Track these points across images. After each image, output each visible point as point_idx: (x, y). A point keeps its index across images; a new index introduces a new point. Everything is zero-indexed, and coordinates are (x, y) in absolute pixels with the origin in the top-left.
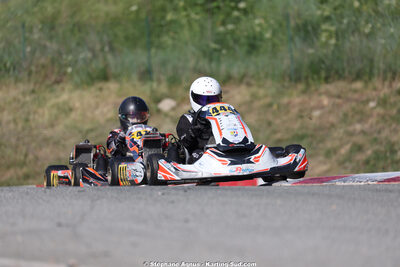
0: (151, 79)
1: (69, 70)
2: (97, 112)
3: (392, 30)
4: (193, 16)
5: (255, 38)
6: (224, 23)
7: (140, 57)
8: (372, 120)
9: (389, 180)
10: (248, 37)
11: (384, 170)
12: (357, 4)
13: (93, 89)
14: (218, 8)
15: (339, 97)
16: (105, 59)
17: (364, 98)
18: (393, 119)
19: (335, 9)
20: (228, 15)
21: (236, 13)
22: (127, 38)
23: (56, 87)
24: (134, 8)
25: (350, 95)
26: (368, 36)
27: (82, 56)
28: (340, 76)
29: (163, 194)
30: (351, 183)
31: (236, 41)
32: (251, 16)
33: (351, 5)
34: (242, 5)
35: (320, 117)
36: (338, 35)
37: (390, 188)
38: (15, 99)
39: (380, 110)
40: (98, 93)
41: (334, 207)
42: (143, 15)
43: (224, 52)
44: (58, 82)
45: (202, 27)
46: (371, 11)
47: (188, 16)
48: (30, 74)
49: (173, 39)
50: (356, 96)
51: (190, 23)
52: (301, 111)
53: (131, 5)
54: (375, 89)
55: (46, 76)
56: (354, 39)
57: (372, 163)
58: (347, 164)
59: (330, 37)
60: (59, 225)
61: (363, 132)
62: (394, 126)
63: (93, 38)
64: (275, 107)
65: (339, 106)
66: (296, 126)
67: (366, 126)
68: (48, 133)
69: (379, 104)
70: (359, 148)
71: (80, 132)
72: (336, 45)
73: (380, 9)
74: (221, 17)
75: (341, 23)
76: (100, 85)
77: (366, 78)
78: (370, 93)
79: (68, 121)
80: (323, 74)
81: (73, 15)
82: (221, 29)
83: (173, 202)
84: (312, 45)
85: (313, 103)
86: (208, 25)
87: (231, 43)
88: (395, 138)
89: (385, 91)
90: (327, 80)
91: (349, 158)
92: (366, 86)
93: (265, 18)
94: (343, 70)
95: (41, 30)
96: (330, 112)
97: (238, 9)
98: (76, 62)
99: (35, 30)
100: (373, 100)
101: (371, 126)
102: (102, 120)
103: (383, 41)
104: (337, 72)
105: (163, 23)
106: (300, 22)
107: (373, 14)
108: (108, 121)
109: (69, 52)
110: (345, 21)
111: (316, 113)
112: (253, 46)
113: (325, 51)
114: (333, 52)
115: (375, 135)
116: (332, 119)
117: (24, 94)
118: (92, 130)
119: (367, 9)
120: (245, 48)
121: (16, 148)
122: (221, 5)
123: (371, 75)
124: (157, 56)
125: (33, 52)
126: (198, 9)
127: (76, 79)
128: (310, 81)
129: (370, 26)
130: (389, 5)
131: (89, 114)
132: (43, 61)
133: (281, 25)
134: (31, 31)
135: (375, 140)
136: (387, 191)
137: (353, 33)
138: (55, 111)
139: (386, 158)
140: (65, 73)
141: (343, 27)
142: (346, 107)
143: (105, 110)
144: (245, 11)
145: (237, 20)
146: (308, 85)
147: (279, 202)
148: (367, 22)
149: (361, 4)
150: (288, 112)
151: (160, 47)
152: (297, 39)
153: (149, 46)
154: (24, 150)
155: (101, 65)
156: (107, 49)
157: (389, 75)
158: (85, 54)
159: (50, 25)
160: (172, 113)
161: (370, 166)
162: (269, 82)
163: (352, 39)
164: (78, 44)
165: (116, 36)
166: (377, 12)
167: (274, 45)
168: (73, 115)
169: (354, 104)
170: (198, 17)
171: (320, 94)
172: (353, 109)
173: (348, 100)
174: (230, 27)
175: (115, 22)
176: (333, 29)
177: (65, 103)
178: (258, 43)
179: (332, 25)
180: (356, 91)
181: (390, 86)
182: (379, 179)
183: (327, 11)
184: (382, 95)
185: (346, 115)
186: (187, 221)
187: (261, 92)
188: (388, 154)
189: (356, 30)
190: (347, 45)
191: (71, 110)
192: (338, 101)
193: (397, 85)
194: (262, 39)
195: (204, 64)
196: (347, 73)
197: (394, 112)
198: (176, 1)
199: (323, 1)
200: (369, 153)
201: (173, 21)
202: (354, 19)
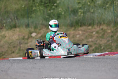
0: (29, 27)
1: (5, 25)
2: (13, 37)
3: (99, 11)
4: (41, 8)
5: (59, 14)
6: (50, 10)
7: (25, 21)
8: (94, 38)
9: (99, 55)
10: (57, 14)
11: (98, 52)
12: (89, 3)
13: (12, 30)
14: (48, 5)
15: (84, 31)
16: (15, 21)
18: (100, 37)
19: (83, 5)
20: (51, 7)
21: (53, 7)
22: (21, 15)
24: (23, 6)
26: (93, 13)
27: (8, 21)
28: (84, 25)
29: (33, 61)
30: (88, 57)
31: (54, 15)
32: (58, 8)
33: (87, 4)
35: (79, 37)
36: (83, 13)
37: (100, 57)
39: (97, 35)
40: (13, 31)
41: (83, 64)
42: (26, 8)
44: (1, 29)
45: (44, 11)
47: (39, 8)
49: (35, 15)
50: (89, 31)
51: (40, 10)
52: (73, 35)
54: (95, 28)
56: (89, 14)
57: (95, 50)
59: (81, 14)
60: (2, 71)
61: (92, 41)
62: (101, 39)
63: (11, 15)
65: (84, 34)
67: (93, 40)
69: (96, 33)
70: (91, 46)
71: (8, 43)
72: (83, 16)
73: (96, 5)
74: (49, 8)
75: (84, 9)
76: (14, 29)
77: (92, 25)
78: (93, 30)
79: (4, 40)
80: (80, 24)
81: (5, 8)
82: (49, 12)
83: (35, 63)
84: (76, 16)
85: (77, 33)
86: (45, 10)
87: (52, 16)
88: (101, 43)
89: (98, 29)
90: (81, 26)
92: (92, 28)
93: (62, 8)
96: (82, 35)
97: (53, 5)
98: (7, 22)
100: (94, 32)
102: (15, 40)
103: (97, 14)
104: (84, 24)
105: (32, 10)
106: (72, 9)
107: (94, 6)
108: (17, 40)
109: (5, 19)
110: (86, 9)
111: (78, 36)
113: (80, 18)
114: (82, 18)
115: (95, 42)
116: (82, 37)
118: (12, 43)
119: (92, 5)
120: (57, 17)
122: (49, 4)
123: (94, 24)
124: (31, 20)
126: (42, 6)
127: (7, 27)
130: (98, 4)
131: (11, 38)
133: (67, 10)
135: (95, 44)
136: (98, 58)
137: (88, 12)
138: (1, 37)
139: (99, 49)
140: (3, 26)
141: (85, 10)
142: (87, 34)
144: (56, 6)
145: (54, 9)
146: (75, 28)
147: (67, 63)
148: (92, 9)
149: (90, 4)
150: (69, 36)
151: (31, 17)
152: (72, 14)
153: (28, 17)
155: (14, 23)
156: (16, 18)
157: (99, 24)
158: (9, 20)
160: (35, 37)
162: (64, 27)
163: (88, 14)
164: (7, 17)
165: (18, 14)
166: (95, 6)
167: (65, 16)
168: (6, 38)
169: (89, 33)
170: (42, 8)
171: (79, 30)
172: (89, 35)
173: (87, 32)
174: (52, 11)
175: (18, 10)
176: (82, 11)
177: (3, 35)
178: (60, 16)
179: (82, 10)
180: (89, 29)
181: (99, 27)
182: (96, 55)
183: (80, 6)
185: (87, 37)
186: (40, 69)
187: (62, 30)
188: (99, 48)
190: (86, 16)
191: (5, 37)
193: (101, 27)
194: (61, 14)
195: (44, 22)
196: (86, 24)
197: (101, 35)
198: (36, 4)
199: (79, 3)
200: (94, 47)
201: (35, 10)
202: (88, 8)
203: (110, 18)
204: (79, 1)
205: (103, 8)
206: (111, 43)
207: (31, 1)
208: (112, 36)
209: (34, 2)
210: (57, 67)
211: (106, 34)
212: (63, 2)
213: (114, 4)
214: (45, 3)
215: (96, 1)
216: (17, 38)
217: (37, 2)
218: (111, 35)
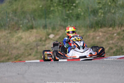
0: (46, 28)
1: (21, 26)
2: (30, 39)
3: (121, 11)
4: (59, 8)
5: (78, 15)
6: (69, 10)
7: (42, 21)
8: (115, 40)
9: (121, 58)
10: (76, 15)
11: (119, 55)
12: (110, 4)
13: (29, 32)
14: (67, 6)
15: (105, 32)
16: (32, 22)
17: (113, 33)
18: (122, 39)
19: (103, 5)
20: (70, 8)
21: (72, 7)
22: (39, 16)
23: (17, 31)
24: (41, 6)
25: (108, 32)
26: (114, 13)
27: (25, 21)
29: (51, 64)
30: (109, 59)
31: (73, 16)
32: (77, 8)
33: (108, 4)
34: (74, 5)
35: (99, 39)
36: (104, 13)
37: (121, 60)
38: (5, 35)
39: (118, 36)
41: (104, 67)
42: (44, 8)
43: (69, 19)
44: (18, 30)
45: (62, 12)
46: (114, 6)
47: (57, 8)
48: (9, 27)
49: (53, 15)
51: (58, 10)
52: (93, 37)
53: (40, 5)
54: (116, 30)
55: (14, 28)
57: (116, 53)
58: (108, 53)
59: (102, 14)
60: (18, 74)
61: (113, 43)
62: (122, 41)
63: (28, 16)
64: (85, 36)
65: (105, 35)
66: (92, 42)
67: (114, 42)
68: (15, 45)
69: (117, 34)
70: (111, 48)
71: (25, 45)
72: (104, 17)
73: (117, 5)
74: (68, 8)
76: (31, 30)
77: (113, 26)
78: (114, 31)
79: (21, 42)
80: (100, 26)
81: (22, 9)
82: (68, 12)
83: (53, 66)
84: (96, 17)
85: (97, 35)
86: (64, 11)
87: (71, 16)
88: (122, 45)
89: (119, 30)
90: (101, 27)
91: (108, 52)
92: (113, 29)
93: (81, 9)
94: (106, 24)
95: (12, 14)
96: (102, 37)
98: (23, 23)
99: (10, 14)
100: (115, 33)
101: (115, 41)
102: (31, 41)
103: (118, 15)
104: (104, 25)
105: (50, 11)
106: (92, 9)
108: (33, 41)
109: (21, 20)
110: (106, 9)
111: (98, 38)
112: (78, 17)
113: (100, 18)
114: (103, 19)
115: (116, 44)
116: (103, 39)
117: (7, 34)
118: (28, 44)
119: (113, 5)
120: (75, 18)
121: (5, 50)
122: (68, 4)
123: (115, 26)
124: (48, 21)
125: (10, 21)
126: (61, 6)
127: (23, 29)
128: (96, 28)
129: (114, 10)
130: (120, 4)
131: (28, 39)
132: (13, 23)
133: (86, 11)
134: (9, 14)
135: (116, 46)
136: (120, 61)
138: (17, 39)
140: (20, 27)
141: (106, 11)
142: (107, 36)
143: (33, 38)
144: (75, 7)
145: (73, 9)
147: (86, 65)
148: (113, 9)
149: (111, 4)
150: (89, 38)
151: (49, 18)
152: (91, 15)
153: (46, 18)
154: (8, 51)
155: (31, 24)
156: (33, 19)
157: (120, 25)
158: (26, 21)
159: (15, 12)
160: (53, 39)
161: (115, 54)
162: (83, 28)
163: (108, 14)
164: (24, 18)
165: (35, 15)
166: (116, 6)
167: (84, 17)
168: (23, 40)
169: (110, 35)
170: (60, 9)
171: (99, 32)
172: (109, 36)
174: (71, 11)
175: (35, 11)
176: (102, 11)
177: (20, 36)
180: (110, 31)
181: (121, 29)
182: (117, 58)
183: (101, 6)
184: (118, 31)
185: (107, 38)
186: (58, 72)
187: (81, 31)
188: (120, 50)
189: (110, 12)
190: (107, 16)
191: (22, 38)
192: (105, 34)
193: (123, 28)
194: (80, 15)
195: (63, 23)
196: (107, 25)
197: (122, 37)
198: (54, 4)
199: (99, 3)
200: (115, 50)
201: (53, 10)
202: (109, 8)
204: (99, 1)
207: (49, 1)
209: (52, 2)
210: (76, 70)
212: (83, 2)
214: (64, 3)
215: (118, 1)
216: (34, 39)
217: (55, 2)
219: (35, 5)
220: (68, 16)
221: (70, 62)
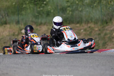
0: (19, 24)
2: (4, 33)
3: (87, 10)
5: (48, 12)
7: (15, 18)
8: (82, 35)
10: (46, 12)
12: (77, 2)
13: (3, 27)
14: (38, 3)
16: (6, 18)
17: (80, 29)
18: (88, 35)
19: (71, 3)
20: (41, 5)
21: (43, 5)
22: (12, 12)
24: (14, 4)
26: (81, 11)
31: (43, 13)
32: (47, 6)
34: (45, 3)
36: (72, 11)
39: (84, 32)
41: (72, 60)
42: (16, 6)
43: (40, 16)
45: (34, 9)
49: (25, 12)
51: (30, 8)
54: (83, 26)
56: (77, 12)
59: (70, 12)
62: (88, 37)
63: (2, 12)
67: (81, 37)
69: (84, 30)
72: (72, 14)
73: (84, 3)
74: (38, 6)
76: (4, 25)
77: (80, 23)
78: (81, 27)
80: (68, 22)
82: (39, 9)
83: (26, 59)
84: (65, 14)
89: (86, 27)
90: (69, 24)
97: (43, 4)
100: (82, 29)
102: (5, 36)
103: (85, 13)
104: (72, 22)
105: (22, 8)
108: (7, 36)
110: (74, 7)
112: (48, 14)
113: (68, 16)
114: (71, 16)
118: (2, 38)
119: (80, 3)
120: (46, 15)
123: (82, 22)
124: (21, 17)
126: (32, 4)
130: (86, 3)
131: (1, 34)
133: (56, 8)
141: (74, 9)
144: (46, 4)
145: (43, 7)
147: (56, 59)
148: (80, 7)
151: (22, 15)
152: (61, 12)
153: (18, 14)
155: (5, 20)
156: (6, 15)
157: (87, 22)
165: (9, 11)
166: (83, 5)
169: (77, 31)
170: (32, 6)
175: (8, 8)
176: (70, 9)
180: (77, 27)
181: (87, 25)
183: (69, 4)
186: (30, 64)
189: (77, 9)
190: (75, 14)
193: (89, 25)
194: (50, 12)
195: (34, 20)
196: (75, 22)
197: (88, 33)
198: (26, 2)
199: (68, 1)
201: (25, 7)
202: (76, 6)
203: (98, 17)
205: (90, 6)
206: (99, 40)
208: (99, 34)
210: (46, 63)
211: (93, 32)
212: (53, 1)
213: (102, 3)
214: (35, 1)
216: (8, 34)
218: (98, 32)
219: (9, 2)
220: (39, 13)
221: (41, 55)
